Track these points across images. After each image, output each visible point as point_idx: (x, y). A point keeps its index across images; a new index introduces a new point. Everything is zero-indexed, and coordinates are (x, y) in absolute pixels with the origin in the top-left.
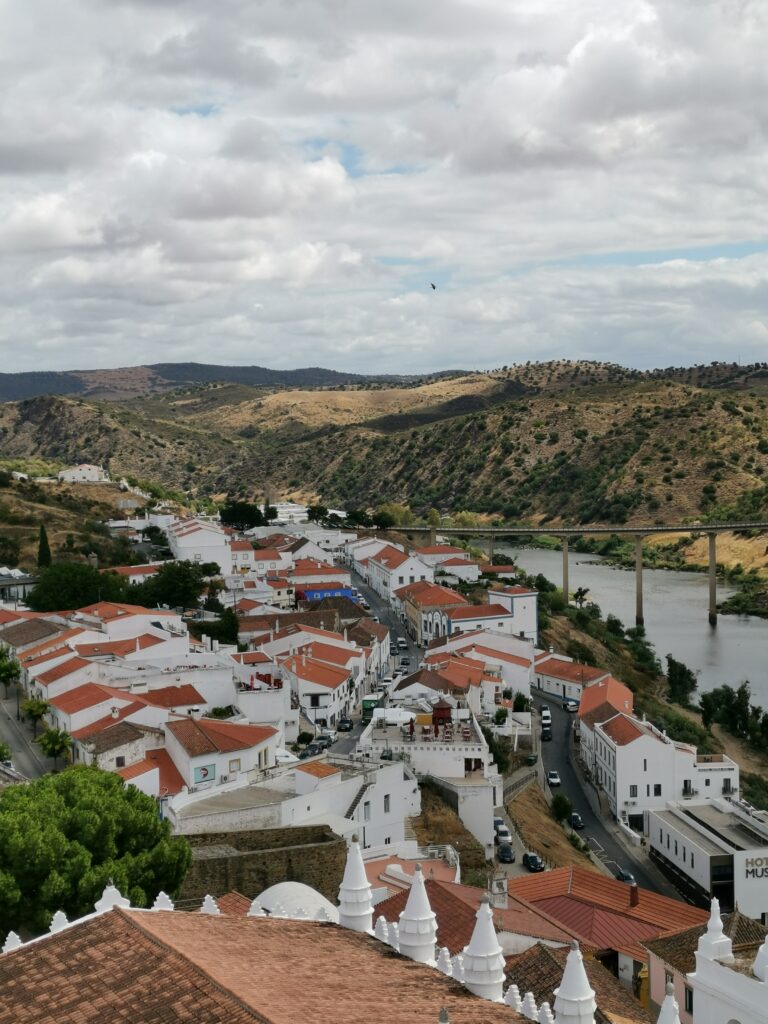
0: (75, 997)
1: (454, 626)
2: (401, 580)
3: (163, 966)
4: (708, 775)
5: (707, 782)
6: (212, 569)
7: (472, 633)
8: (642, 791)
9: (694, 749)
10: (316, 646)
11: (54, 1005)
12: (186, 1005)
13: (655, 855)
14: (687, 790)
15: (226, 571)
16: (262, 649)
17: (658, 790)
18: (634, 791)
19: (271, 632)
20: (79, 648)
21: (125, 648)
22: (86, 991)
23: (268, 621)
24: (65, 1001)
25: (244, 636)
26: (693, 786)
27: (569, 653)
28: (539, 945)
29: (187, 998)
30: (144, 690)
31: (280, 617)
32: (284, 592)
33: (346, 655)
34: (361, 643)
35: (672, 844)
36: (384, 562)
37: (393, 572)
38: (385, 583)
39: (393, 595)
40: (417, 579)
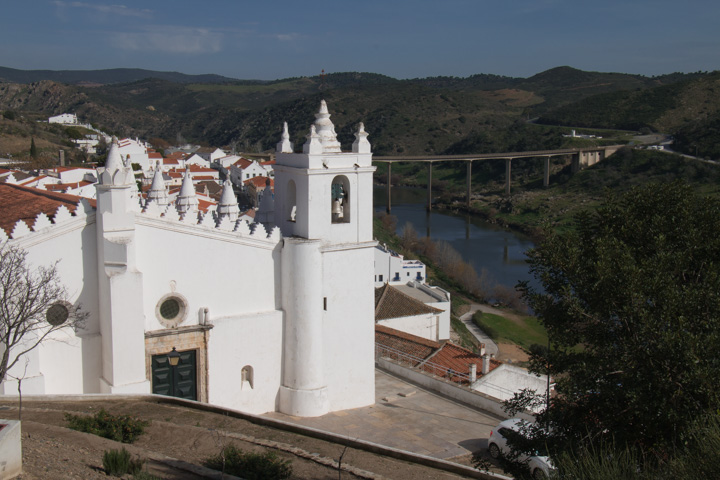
2: (248, 175)
4: (408, 270)
5: (408, 274)
6: (138, 167)
9: (402, 257)
14: (397, 278)
15: (145, 168)
17: (381, 278)
26: (400, 277)
36: (239, 166)
37: (243, 171)
38: (239, 178)
39: (243, 184)
40: (257, 175)
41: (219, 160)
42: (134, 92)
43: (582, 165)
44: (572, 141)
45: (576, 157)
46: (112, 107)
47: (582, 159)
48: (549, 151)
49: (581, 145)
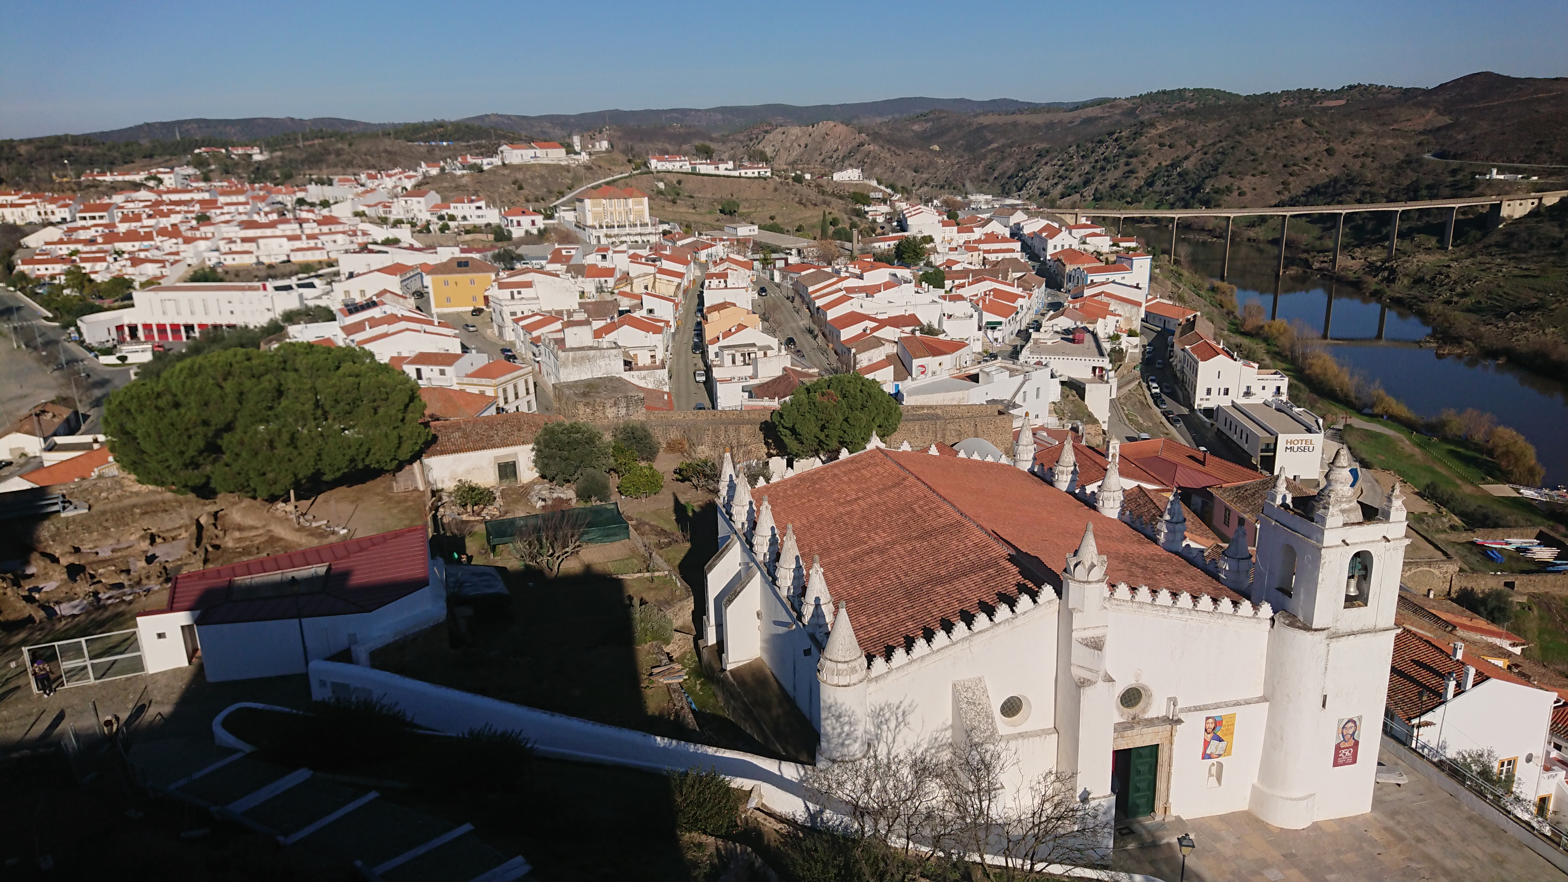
0: (854, 497)
1: (1089, 279)
2: (1055, 247)
3: (906, 483)
4: (1263, 383)
5: (1264, 388)
6: (930, 239)
7: (1103, 284)
8: (1214, 392)
9: (1256, 365)
10: (995, 290)
11: (842, 500)
12: (921, 507)
13: (1219, 432)
14: (1248, 393)
15: (937, 240)
16: (960, 292)
17: (1226, 392)
18: (1209, 392)
19: (966, 281)
20: (846, 289)
21: (876, 289)
22: (861, 494)
23: (964, 273)
24: (848, 498)
25: (948, 284)
26: (1253, 390)
27: (1170, 298)
28: (1139, 486)
29: (921, 502)
30: (885, 317)
31: (972, 271)
32: (976, 254)
33: (1014, 297)
34: (1025, 289)
35: (1233, 427)
36: (1044, 234)
37: (1050, 241)
38: (1045, 250)
39: (1049, 258)
40: (1066, 247)
41: (1019, 224)
42: (916, 127)
43: (1504, 219)
44: (1491, 183)
45: (1498, 207)
47: (1505, 212)
48: (1455, 200)
49: (1505, 190)
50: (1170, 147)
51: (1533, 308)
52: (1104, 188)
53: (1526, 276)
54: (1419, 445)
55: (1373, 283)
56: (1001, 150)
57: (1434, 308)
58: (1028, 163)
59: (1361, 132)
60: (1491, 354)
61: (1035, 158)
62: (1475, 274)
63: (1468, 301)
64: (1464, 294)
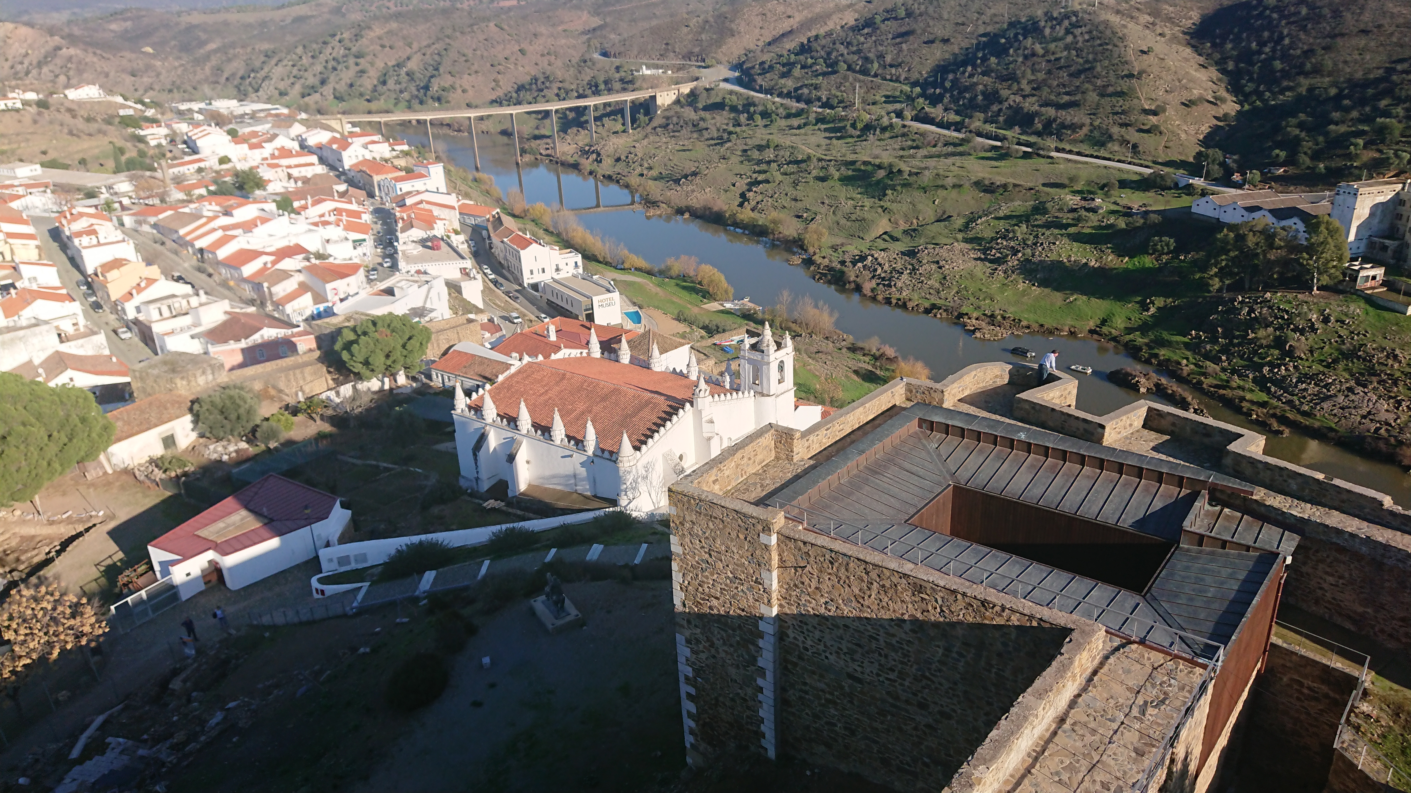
2: (351, 159)
4: (566, 261)
5: (567, 264)
7: (416, 192)
9: (557, 248)
10: (338, 209)
13: (551, 302)
14: (557, 270)
17: (543, 270)
18: (532, 272)
20: (222, 227)
21: (251, 224)
30: (277, 249)
33: (355, 212)
34: (359, 204)
36: (333, 146)
37: (343, 153)
38: (343, 162)
39: (350, 169)
40: (361, 157)
41: (301, 135)
43: (660, 107)
44: (645, 78)
45: (654, 98)
46: (99, 52)
47: (659, 101)
48: (625, 94)
49: (654, 83)
50: (391, 47)
51: (695, 174)
52: (342, 87)
53: (684, 150)
54: (659, 286)
55: (587, 164)
56: (222, 50)
57: (634, 180)
58: (257, 64)
59: (542, 35)
60: (680, 211)
61: (263, 58)
62: (653, 152)
63: (654, 173)
64: (650, 168)
